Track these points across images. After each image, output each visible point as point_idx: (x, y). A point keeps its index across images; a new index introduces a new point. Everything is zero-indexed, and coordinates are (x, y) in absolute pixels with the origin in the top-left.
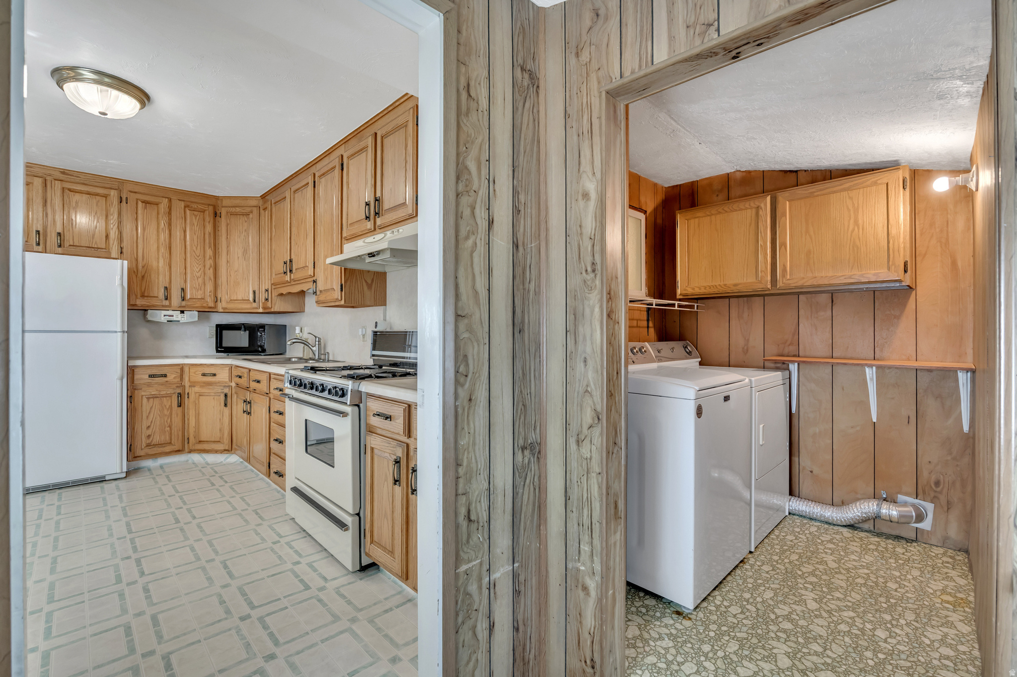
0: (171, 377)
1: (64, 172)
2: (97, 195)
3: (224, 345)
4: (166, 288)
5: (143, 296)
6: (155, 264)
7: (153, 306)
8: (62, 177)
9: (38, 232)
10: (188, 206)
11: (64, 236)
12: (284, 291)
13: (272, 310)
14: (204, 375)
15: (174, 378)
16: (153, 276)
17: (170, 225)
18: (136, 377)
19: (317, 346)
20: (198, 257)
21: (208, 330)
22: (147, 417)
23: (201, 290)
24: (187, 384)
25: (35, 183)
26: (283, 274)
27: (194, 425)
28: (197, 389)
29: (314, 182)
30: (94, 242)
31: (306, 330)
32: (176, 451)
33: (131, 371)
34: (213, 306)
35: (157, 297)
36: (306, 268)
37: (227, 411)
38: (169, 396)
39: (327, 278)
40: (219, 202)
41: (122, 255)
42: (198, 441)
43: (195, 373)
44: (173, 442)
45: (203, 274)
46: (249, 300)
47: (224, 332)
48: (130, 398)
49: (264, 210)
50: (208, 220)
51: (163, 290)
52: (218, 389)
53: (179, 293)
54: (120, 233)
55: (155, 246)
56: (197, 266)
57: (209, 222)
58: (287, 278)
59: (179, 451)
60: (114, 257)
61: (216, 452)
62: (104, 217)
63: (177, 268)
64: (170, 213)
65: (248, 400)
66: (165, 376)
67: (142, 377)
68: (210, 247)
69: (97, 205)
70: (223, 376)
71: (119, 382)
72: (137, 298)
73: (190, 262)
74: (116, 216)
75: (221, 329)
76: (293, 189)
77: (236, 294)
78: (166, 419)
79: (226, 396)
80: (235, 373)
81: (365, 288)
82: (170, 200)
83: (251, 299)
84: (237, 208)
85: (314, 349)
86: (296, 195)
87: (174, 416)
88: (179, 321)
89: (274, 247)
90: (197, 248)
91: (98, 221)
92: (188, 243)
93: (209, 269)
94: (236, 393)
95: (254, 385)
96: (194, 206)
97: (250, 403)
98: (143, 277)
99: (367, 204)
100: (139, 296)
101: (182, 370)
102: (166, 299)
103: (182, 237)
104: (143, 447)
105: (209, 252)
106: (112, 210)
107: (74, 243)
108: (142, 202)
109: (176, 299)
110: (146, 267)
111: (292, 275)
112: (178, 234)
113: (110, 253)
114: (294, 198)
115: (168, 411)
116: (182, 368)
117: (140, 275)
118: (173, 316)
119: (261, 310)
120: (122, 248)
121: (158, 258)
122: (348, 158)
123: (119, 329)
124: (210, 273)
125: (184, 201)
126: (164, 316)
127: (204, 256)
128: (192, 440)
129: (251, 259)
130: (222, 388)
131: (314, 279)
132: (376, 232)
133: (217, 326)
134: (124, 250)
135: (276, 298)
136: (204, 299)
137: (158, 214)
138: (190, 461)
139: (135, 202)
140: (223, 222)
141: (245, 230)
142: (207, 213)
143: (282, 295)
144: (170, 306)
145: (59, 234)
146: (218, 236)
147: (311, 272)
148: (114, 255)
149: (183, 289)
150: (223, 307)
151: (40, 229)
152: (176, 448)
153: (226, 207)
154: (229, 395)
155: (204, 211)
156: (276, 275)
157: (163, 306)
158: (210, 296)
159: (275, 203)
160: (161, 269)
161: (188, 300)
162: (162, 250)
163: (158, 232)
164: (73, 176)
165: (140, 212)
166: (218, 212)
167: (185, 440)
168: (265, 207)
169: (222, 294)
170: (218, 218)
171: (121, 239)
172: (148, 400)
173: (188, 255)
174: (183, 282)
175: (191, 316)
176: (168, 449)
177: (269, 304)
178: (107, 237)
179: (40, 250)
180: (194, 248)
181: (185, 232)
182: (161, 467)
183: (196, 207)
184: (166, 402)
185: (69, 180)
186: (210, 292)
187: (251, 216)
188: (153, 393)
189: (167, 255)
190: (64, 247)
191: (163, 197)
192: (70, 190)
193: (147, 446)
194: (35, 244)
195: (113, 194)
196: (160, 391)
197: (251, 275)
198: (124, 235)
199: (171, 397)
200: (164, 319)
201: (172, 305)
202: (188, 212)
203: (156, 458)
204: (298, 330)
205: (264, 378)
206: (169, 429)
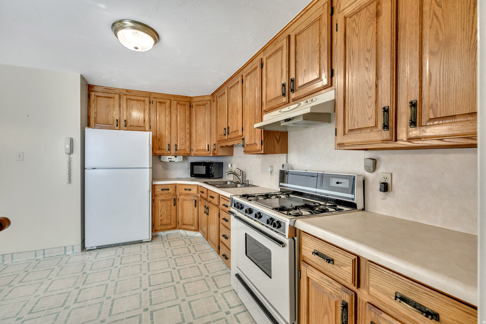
0: (171, 190)
1: (127, 91)
2: (140, 100)
3: (194, 173)
4: (169, 145)
5: (159, 149)
6: (164, 133)
7: (163, 154)
8: (126, 93)
9: (117, 120)
10: (178, 103)
11: (127, 122)
12: (224, 144)
13: (217, 155)
14: (185, 189)
15: (172, 191)
16: (163, 139)
17: (170, 113)
18: (156, 190)
19: (241, 175)
20: (183, 128)
21: (187, 165)
22: (161, 210)
23: (184, 145)
24: (178, 194)
25: (116, 97)
26: (224, 136)
27: (181, 215)
28: (182, 197)
29: (242, 80)
30: (139, 124)
31: (234, 165)
32: (173, 228)
33: (154, 187)
34: (189, 153)
35: (165, 149)
36: (237, 132)
37: (196, 209)
38: (170, 200)
39: (251, 137)
40: (192, 100)
41: (150, 129)
42: (183, 224)
43: (181, 188)
44: (172, 224)
45: (185, 137)
46: (206, 150)
47: (195, 166)
48: (153, 201)
49: (213, 101)
50: (187, 110)
51: (167, 146)
52: (192, 198)
53: (175, 147)
54: (150, 118)
55: (164, 124)
56: (182, 133)
57: (188, 110)
58: (226, 138)
59: (174, 228)
60: (147, 130)
61: (191, 230)
62: (143, 111)
63: (174, 135)
64: (170, 107)
65: (207, 206)
66: (168, 190)
67: (158, 190)
68: (188, 123)
69: (140, 105)
70: (194, 191)
71: (148, 193)
72: (156, 150)
73: (179, 131)
74: (148, 110)
75: (193, 164)
76: (229, 87)
77: (200, 147)
78: (169, 212)
79: (196, 201)
80: (200, 190)
81: (276, 142)
82: (171, 101)
83: (207, 149)
84: (200, 102)
85: (240, 177)
86: (231, 90)
87: (172, 210)
88: (174, 161)
89: (218, 121)
90: (182, 124)
91: (141, 114)
92: (178, 121)
93: (188, 135)
94: (200, 200)
95: (210, 199)
96: (181, 103)
97: (208, 208)
98: (159, 139)
99: (284, 85)
100: (157, 149)
101: (176, 187)
102: (169, 150)
103: (176, 119)
104: (159, 226)
105: (188, 126)
106: (146, 107)
107: (131, 124)
108: (159, 103)
109: (173, 151)
110: (160, 135)
111: (229, 136)
112: (174, 117)
113: (145, 128)
114: (230, 92)
115: (169, 208)
116: (176, 185)
117: (158, 139)
118: (172, 159)
119: (211, 155)
120: (150, 126)
121: (165, 130)
122: (267, 59)
123: (148, 167)
124: (188, 136)
125: (176, 100)
126: (168, 158)
127: (185, 128)
128: (180, 222)
129: (207, 128)
130: (194, 197)
131: (243, 137)
132: (289, 104)
133: (191, 163)
134: (151, 127)
135: (219, 148)
136: (185, 150)
137: (165, 108)
138: (179, 233)
139: (156, 103)
140: (194, 110)
141: (204, 113)
142: (187, 106)
143: (222, 147)
144: (170, 154)
145: (125, 121)
146: (192, 117)
147: (240, 134)
148: (147, 129)
149: (176, 145)
150: (194, 153)
151: (118, 119)
152: (173, 226)
153: (195, 102)
154: (197, 201)
155: (185, 105)
156: (219, 136)
157: (168, 154)
158: (188, 148)
159: (219, 97)
160: (167, 135)
161: (178, 150)
162: (167, 126)
163: (165, 117)
164: (131, 92)
165: (158, 107)
166: (192, 105)
167: (177, 222)
168: (213, 100)
169: (194, 147)
170: (191, 108)
171: (150, 121)
172: (161, 202)
173: (178, 128)
174: (176, 141)
175: (179, 159)
176: (170, 227)
177: (216, 152)
178: (144, 120)
179: (118, 129)
180: (181, 124)
181: (177, 116)
182: (167, 235)
183: (182, 103)
184: (169, 203)
185: (129, 94)
186: (188, 146)
187: (207, 105)
188: (163, 198)
189: (169, 128)
190: (127, 127)
191: (168, 99)
192: (130, 99)
193: (160, 225)
194: (116, 126)
195: (147, 99)
196: (166, 197)
197: (207, 136)
198: (151, 119)
199: (171, 200)
200: (168, 160)
201: (172, 153)
202: (178, 106)
203: (165, 231)
204: (230, 166)
205: (216, 196)
206: (170, 216)
